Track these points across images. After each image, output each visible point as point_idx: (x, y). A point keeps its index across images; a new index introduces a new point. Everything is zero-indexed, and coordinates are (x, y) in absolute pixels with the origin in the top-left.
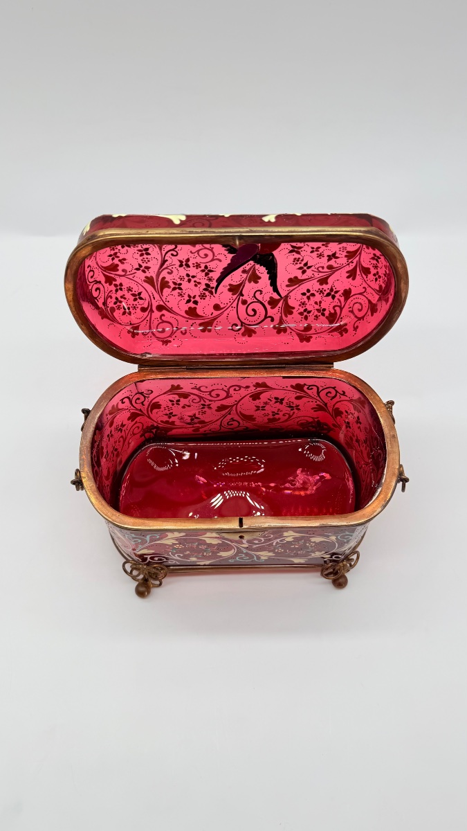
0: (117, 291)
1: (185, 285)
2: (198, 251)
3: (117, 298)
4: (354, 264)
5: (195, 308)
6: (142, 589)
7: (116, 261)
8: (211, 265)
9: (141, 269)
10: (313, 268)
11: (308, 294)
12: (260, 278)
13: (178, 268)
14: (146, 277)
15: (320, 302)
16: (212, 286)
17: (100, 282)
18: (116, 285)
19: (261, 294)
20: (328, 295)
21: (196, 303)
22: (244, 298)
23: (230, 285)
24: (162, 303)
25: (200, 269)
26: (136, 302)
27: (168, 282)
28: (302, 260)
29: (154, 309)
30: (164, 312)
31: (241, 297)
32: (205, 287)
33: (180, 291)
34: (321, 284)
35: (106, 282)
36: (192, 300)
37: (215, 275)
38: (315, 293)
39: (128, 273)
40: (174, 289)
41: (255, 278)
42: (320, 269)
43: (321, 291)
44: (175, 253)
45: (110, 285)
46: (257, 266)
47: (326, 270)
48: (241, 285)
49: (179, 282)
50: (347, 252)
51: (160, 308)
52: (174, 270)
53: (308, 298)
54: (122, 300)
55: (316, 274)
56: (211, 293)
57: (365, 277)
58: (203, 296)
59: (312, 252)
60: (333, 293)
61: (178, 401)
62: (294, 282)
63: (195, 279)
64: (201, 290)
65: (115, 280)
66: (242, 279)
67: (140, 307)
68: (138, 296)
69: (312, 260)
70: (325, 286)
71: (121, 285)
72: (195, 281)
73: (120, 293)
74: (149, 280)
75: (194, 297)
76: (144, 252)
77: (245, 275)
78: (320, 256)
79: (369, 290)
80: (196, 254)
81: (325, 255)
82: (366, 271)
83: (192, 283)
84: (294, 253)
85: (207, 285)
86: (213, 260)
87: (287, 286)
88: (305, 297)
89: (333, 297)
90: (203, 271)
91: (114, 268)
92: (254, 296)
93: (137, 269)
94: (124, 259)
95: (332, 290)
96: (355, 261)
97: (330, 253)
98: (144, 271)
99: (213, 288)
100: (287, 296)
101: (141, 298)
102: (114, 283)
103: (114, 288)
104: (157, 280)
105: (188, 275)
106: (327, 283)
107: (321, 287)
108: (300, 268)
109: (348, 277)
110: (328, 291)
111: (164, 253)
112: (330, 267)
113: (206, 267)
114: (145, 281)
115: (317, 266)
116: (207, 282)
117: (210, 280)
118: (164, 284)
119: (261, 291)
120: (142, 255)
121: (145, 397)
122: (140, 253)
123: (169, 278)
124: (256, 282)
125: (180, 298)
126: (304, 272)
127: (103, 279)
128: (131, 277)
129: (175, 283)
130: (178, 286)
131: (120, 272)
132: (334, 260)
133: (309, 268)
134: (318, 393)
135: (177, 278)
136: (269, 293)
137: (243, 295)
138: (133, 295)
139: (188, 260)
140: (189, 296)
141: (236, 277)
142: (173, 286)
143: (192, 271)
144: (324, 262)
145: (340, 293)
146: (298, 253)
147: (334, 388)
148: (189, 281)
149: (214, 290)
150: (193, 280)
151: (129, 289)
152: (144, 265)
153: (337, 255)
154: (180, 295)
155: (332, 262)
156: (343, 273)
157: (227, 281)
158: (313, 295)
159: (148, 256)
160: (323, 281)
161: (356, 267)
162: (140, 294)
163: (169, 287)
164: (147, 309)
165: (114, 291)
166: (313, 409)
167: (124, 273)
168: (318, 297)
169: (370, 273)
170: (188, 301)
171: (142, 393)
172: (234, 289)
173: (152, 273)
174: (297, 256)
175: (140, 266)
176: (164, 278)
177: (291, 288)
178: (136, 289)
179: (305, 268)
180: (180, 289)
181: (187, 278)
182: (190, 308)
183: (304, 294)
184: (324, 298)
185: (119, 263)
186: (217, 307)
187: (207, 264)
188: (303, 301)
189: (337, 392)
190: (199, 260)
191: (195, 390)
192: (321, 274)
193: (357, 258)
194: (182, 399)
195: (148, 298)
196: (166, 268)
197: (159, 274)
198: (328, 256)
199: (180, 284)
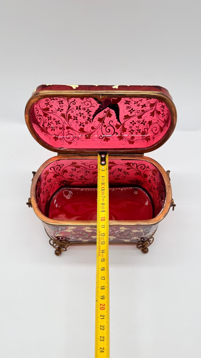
0: (49, 120)
1: (79, 118)
2: (85, 102)
3: (49, 123)
4: (153, 110)
5: (83, 128)
6: (57, 252)
7: (48, 106)
8: (90, 109)
9: (60, 110)
10: (135, 111)
11: (133, 123)
12: (112, 115)
13: (76, 110)
14: (62, 114)
15: (138, 127)
16: (90, 118)
17: (41, 116)
18: (48, 117)
19: (112, 122)
20: (142, 123)
21: (83, 126)
22: (105, 124)
23: (99, 118)
24: (68, 126)
25: (85, 111)
26: (57, 125)
27: (71, 116)
28: (130, 107)
29: (65, 128)
30: (69, 130)
31: (103, 124)
32: (87, 119)
33: (77, 120)
34: (139, 118)
35: (44, 116)
36: (82, 125)
37: (92, 114)
38: (136, 122)
39: (54, 112)
40: (74, 119)
41: (110, 115)
42: (138, 112)
43: (139, 122)
44: (74, 103)
45: (46, 117)
46: (111, 110)
47: (141, 112)
48: (104, 118)
49: (76, 116)
50: (150, 104)
51: (68, 128)
52: (74, 111)
53: (133, 125)
54: (51, 124)
55: (136, 114)
56: (90, 121)
57: (158, 115)
58: (87, 123)
59: (135, 104)
60: (144, 123)
61: (75, 169)
62: (127, 117)
63: (83, 115)
64: (86, 120)
65: (48, 115)
66: (104, 115)
67: (59, 127)
68: (58, 122)
69: (135, 107)
70: (140, 119)
71: (51, 117)
72: (83, 116)
73: (50, 121)
74: (63, 115)
75: (83, 123)
76: (61, 102)
77: (105, 114)
78: (138, 105)
79: (160, 121)
80: (84, 104)
81: (141, 105)
82: (159, 113)
83: (82, 117)
84: (127, 104)
85: (89, 118)
86: (91, 106)
87: (124, 119)
88: (132, 124)
89: (144, 124)
90: (87, 111)
91: (47, 109)
92: (109, 123)
93: (58, 110)
94: (52, 106)
95: (143, 121)
96: (154, 108)
97: (143, 105)
98: (61, 111)
99: (91, 119)
100: (124, 124)
101: (59, 123)
102: (47, 116)
103: (48, 119)
104: (67, 115)
105: (80, 113)
106: (141, 118)
107: (139, 120)
108: (130, 111)
109: (151, 115)
110: (142, 122)
111: (69, 103)
112: (143, 111)
113: (88, 110)
114: (61, 116)
115: (137, 110)
116: (89, 117)
117: (90, 115)
118: (70, 117)
119: (112, 121)
120: (60, 104)
121: (61, 167)
122: (59, 103)
123: (72, 114)
124: (110, 117)
125: (76, 123)
126: (131, 113)
127: (42, 114)
128: (55, 113)
129: (74, 117)
130: (76, 118)
131: (50, 111)
132: (144, 107)
133: (133, 111)
134: (137, 167)
136: (116, 122)
137: (104, 123)
138: (56, 122)
139: (80, 106)
140: (81, 123)
141: (101, 114)
142: (73, 118)
143: (82, 111)
144: (140, 108)
145: (147, 123)
146: (129, 104)
147: (144, 165)
148: (81, 116)
149: (91, 120)
150: (82, 115)
151: (54, 119)
152: (61, 108)
153: (146, 105)
154: (77, 122)
155: (144, 109)
156: (148, 114)
157: (97, 116)
158: (135, 123)
159: (63, 104)
160: (140, 117)
161: (154, 111)
162: (59, 121)
163: (72, 118)
164: (62, 128)
165: (47, 120)
166: (134, 174)
167: (52, 112)
168: (137, 124)
169: (160, 113)
170: (80, 125)
171: (59, 166)
172: (101, 120)
173: (64, 112)
174: (128, 105)
175: (59, 109)
176: (69, 114)
177: (126, 120)
178: (57, 119)
179: (132, 111)
180: (77, 119)
181: (79, 115)
182: (81, 128)
183: (131, 123)
184: (140, 125)
185: (50, 107)
186: (93, 128)
187: (89, 108)
188: (131, 126)
189: (145, 166)
190: (85, 106)
191: (83, 165)
192: (139, 114)
193: (155, 107)
194: (77, 169)
195: (62, 123)
196: (70, 110)
197: (67, 112)
198: (142, 106)
199: (77, 117)
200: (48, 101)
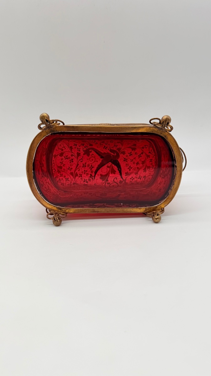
0: (60, 176)
2: (90, 158)
4: (145, 166)
7: (61, 165)
13: (82, 168)
14: (71, 172)
19: (116, 179)
24: (75, 182)
25: (89, 167)
28: (129, 165)
30: (75, 185)
32: (90, 176)
33: (81, 177)
36: (86, 181)
38: (134, 178)
40: (79, 177)
42: (135, 169)
44: (82, 160)
47: (137, 169)
50: (141, 162)
53: (132, 180)
58: (89, 180)
59: (131, 161)
62: (128, 174)
63: (87, 172)
65: (60, 172)
67: (67, 183)
77: (109, 169)
78: (134, 163)
80: (89, 160)
83: (86, 174)
84: (125, 162)
86: (94, 162)
87: (126, 176)
88: (131, 180)
89: (141, 179)
92: (114, 181)
93: (68, 169)
94: (65, 165)
95: (140, 177)
98: (70, 170)
100: (126, 180)
108: (129, 168)
109: (144, 172)
110: (138, 177)
111: (78, 160)
112: (138, 168)
113: (91, 166)
114: (70, 174)
115: (133, 168)
116: (91, 173)
120: (70, 162)
123: (78, 173)
125: (81, 180)
126: (130, 170)
128: (66, 172)
133: (131, 168)
135: (81, 172)
136: (119, 178)
137: (108, 181)
139: (86, 163)
140: (85, 179)
143: (86, 169)
146: (127, 161)
152: (70, 167)
153: (139, 163)
154: (81, 179)
155: (138, 166)
157: (100, 172)
160: (137, 174)
162: (68, 179)
163: (78, 176)
168: (136, 179)
170: (84, 181)
173: (73, 171)
174: (127, 163)
175: (69, 168)
176: (77, 173)
180: (81, 176)
181: (84, 172)
183: (131, 179)
186: (95, 184)
187: (92, 164)
190: (89, 162)
192: (136, 171)
193: (145, 164)
196: (78, 168)
197: (75, 171)
198: (136, 163)
199: (82, 175)
200: (63, 161)
